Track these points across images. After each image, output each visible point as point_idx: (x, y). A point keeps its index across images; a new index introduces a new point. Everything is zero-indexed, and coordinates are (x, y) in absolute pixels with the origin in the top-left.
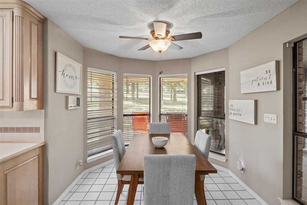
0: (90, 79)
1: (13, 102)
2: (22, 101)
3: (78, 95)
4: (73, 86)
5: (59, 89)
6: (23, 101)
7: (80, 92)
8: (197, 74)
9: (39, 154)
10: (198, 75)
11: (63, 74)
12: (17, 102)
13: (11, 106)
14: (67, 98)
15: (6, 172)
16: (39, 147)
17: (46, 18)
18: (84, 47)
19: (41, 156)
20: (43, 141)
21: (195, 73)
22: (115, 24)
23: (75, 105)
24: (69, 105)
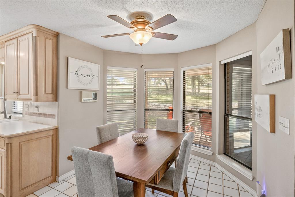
0: (110, 76)
3: (96, 91)
4: (89, 83)
5: (70, 86)
6: (38, 95)
7: (98, 88)
8: (223, 62)
9: (53, 134)
10: (225, 64)
11: (76, 73)
12: (34, 95)
14: (81, 93)
15: (22, 143)
16: (53, 129)
17: (58, 33)
18: (104, 50)
19: (54, 136)
20: (57, 125)
21: (220, 62)
22: (101, 26)
23: (91, 99)
24: (83, 99)
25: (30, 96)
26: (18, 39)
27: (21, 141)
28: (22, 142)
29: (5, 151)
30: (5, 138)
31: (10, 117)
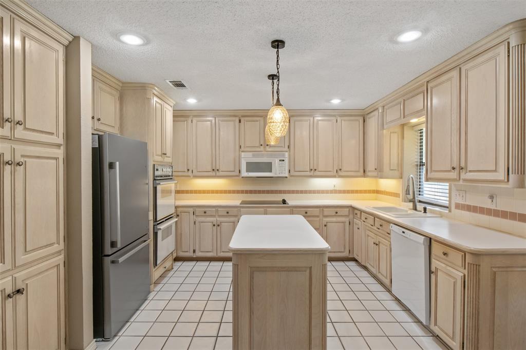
1: (508, 174)
6: (524, 174)
12: (515, 174)
25: (501, 175)
26: (460, 69)
27: (493, 266)
28: (496, 267)
29: (465, 276)
30: (464, 253)
31: (425, 209)
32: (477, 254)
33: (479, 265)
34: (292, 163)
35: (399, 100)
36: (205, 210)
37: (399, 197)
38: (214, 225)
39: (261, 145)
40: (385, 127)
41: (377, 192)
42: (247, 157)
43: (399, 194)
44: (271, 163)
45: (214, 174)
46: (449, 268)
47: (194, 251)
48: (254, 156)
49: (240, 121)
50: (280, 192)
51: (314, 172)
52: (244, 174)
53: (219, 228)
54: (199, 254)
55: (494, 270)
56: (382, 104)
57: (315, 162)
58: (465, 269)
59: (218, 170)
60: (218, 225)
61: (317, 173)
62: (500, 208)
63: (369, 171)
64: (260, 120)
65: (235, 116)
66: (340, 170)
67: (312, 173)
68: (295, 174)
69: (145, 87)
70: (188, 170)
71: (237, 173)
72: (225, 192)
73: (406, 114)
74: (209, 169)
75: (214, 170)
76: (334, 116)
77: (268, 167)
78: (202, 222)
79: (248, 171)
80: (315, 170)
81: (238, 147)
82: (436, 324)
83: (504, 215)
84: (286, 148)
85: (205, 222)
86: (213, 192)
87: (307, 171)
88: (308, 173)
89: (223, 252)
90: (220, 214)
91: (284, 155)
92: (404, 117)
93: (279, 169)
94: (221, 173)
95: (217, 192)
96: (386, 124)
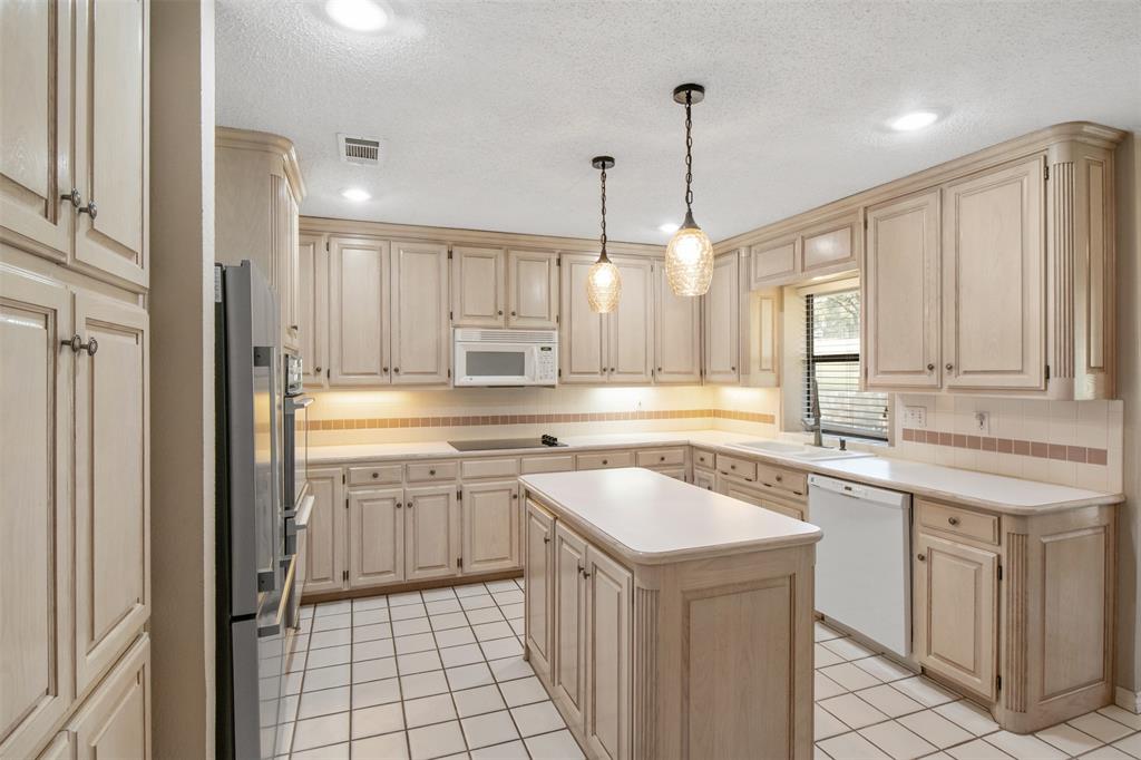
1: (1047, 378)
2: (1072, 375)
9: (1108, 524)
12: (1059, 377)
13: (1043, 388)
16: (1111, 505)
17: (1130, 133)
19: (1112, 532)
20: (1119, 489)
25: (1034, 377)
26: (942, 191)
29: (999, 557)
30: (998, 515)
31: (843, 444)
32: (1022, 517)
33: (1027, 536)
34: (566, 356)
35: (793, 237)
36: (375, 471)
37: (773, 422)
38: (399, 506)
39: (500, 313)
40: (754, 286)
41: (716, 413)
42: (469, 339)
43: (773, 417)
44: (523, 353)
45: (386, 379)
46: (960, 546)
47: (346, 576)
48: (484, 337)
49: (450, 255)
50: (531, 419)
51: (608, 373)
52: (463, 379)
53: (410, 512)
54: (359, 581)
55: (1045, 540)
56: (749, 242)
57: (612, 355)
58: (1000, 543)
59: (396, 370)
60: (410, 505)
61: (615, 377)
62: (996, 435)
63: (713, 373)
64: (496, 256)
65: (438, 242)
66: (660, 369)
67: (604, 378)
68: (572, 378)
69: (267, 144)
70: (318, 370)
71: (444, 378)
72: (404, 423)
73: (806, 265)
74: (375, 367)
75: (386, 370)
76: (645, 257)
77: (515, 363)
78: (366, 501)
79: (470, 372)
80: (612, 370)
81: (445, 316)
82: (929, 652)
83: (1005, 446)
84: (553, 323)
85: (373, 500)
86: (372, 424)
87: (596, 373)
88: (598, 378)
89: (420, 568)
90: (413, 476)
91: (550, 337)
92: (803, 270)
93: (539, 368)
94: (403, 379)
95: (383, 423)
96: (756, 281)
